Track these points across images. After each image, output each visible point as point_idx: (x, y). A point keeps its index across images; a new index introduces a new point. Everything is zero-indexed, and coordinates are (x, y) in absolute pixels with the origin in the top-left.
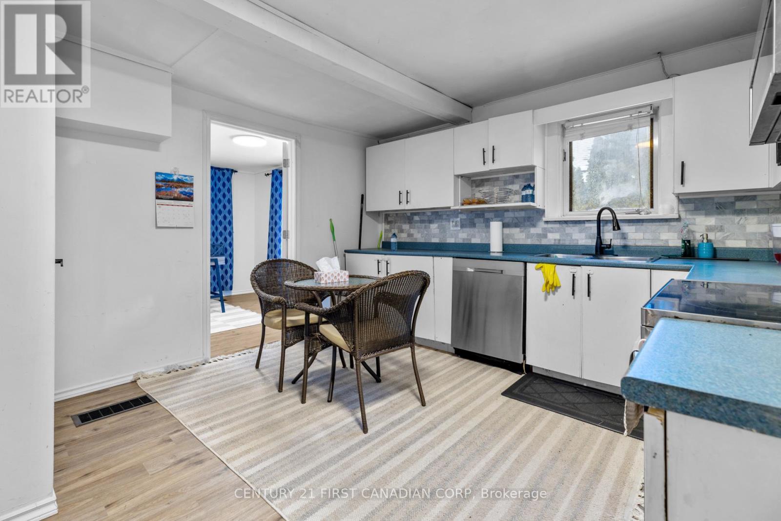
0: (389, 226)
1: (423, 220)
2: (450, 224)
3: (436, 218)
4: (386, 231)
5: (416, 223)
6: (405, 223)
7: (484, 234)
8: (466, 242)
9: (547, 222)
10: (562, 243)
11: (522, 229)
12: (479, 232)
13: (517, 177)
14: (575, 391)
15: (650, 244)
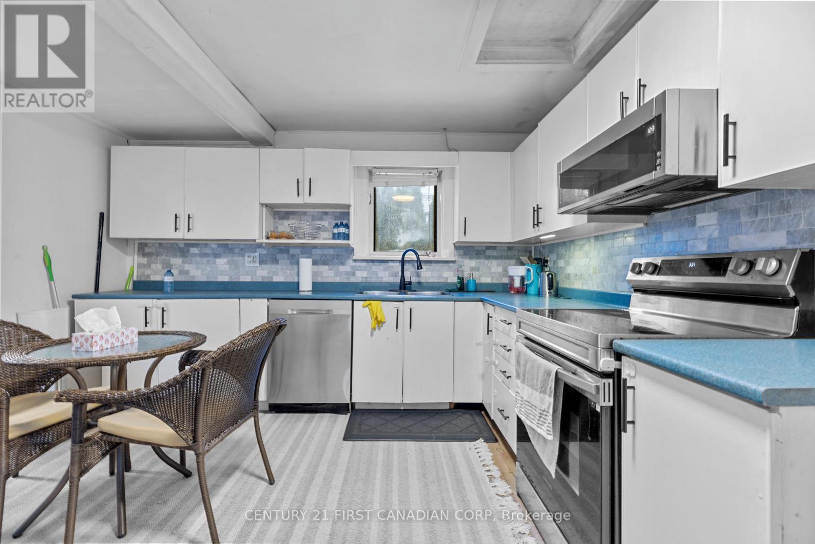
0: (146, 259)
1: (204, 254)
2: (245, 260)
3: (224, 252)
4: (140, 266)
5: (194, 257)
6: (175, 256)
7: (288, 272)
8: (265, 280)
9: (355, 261)
10: (368, 280)
11: (331, 267)
12: (282, 269)
13: (326, 213)
14: (399, 416)
15: (436, 281)
